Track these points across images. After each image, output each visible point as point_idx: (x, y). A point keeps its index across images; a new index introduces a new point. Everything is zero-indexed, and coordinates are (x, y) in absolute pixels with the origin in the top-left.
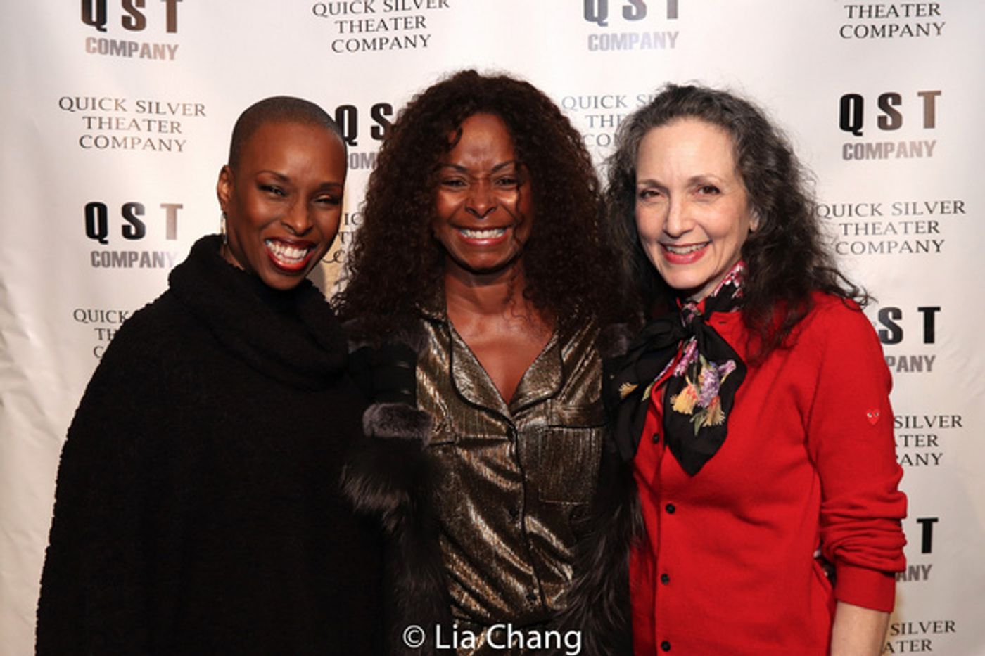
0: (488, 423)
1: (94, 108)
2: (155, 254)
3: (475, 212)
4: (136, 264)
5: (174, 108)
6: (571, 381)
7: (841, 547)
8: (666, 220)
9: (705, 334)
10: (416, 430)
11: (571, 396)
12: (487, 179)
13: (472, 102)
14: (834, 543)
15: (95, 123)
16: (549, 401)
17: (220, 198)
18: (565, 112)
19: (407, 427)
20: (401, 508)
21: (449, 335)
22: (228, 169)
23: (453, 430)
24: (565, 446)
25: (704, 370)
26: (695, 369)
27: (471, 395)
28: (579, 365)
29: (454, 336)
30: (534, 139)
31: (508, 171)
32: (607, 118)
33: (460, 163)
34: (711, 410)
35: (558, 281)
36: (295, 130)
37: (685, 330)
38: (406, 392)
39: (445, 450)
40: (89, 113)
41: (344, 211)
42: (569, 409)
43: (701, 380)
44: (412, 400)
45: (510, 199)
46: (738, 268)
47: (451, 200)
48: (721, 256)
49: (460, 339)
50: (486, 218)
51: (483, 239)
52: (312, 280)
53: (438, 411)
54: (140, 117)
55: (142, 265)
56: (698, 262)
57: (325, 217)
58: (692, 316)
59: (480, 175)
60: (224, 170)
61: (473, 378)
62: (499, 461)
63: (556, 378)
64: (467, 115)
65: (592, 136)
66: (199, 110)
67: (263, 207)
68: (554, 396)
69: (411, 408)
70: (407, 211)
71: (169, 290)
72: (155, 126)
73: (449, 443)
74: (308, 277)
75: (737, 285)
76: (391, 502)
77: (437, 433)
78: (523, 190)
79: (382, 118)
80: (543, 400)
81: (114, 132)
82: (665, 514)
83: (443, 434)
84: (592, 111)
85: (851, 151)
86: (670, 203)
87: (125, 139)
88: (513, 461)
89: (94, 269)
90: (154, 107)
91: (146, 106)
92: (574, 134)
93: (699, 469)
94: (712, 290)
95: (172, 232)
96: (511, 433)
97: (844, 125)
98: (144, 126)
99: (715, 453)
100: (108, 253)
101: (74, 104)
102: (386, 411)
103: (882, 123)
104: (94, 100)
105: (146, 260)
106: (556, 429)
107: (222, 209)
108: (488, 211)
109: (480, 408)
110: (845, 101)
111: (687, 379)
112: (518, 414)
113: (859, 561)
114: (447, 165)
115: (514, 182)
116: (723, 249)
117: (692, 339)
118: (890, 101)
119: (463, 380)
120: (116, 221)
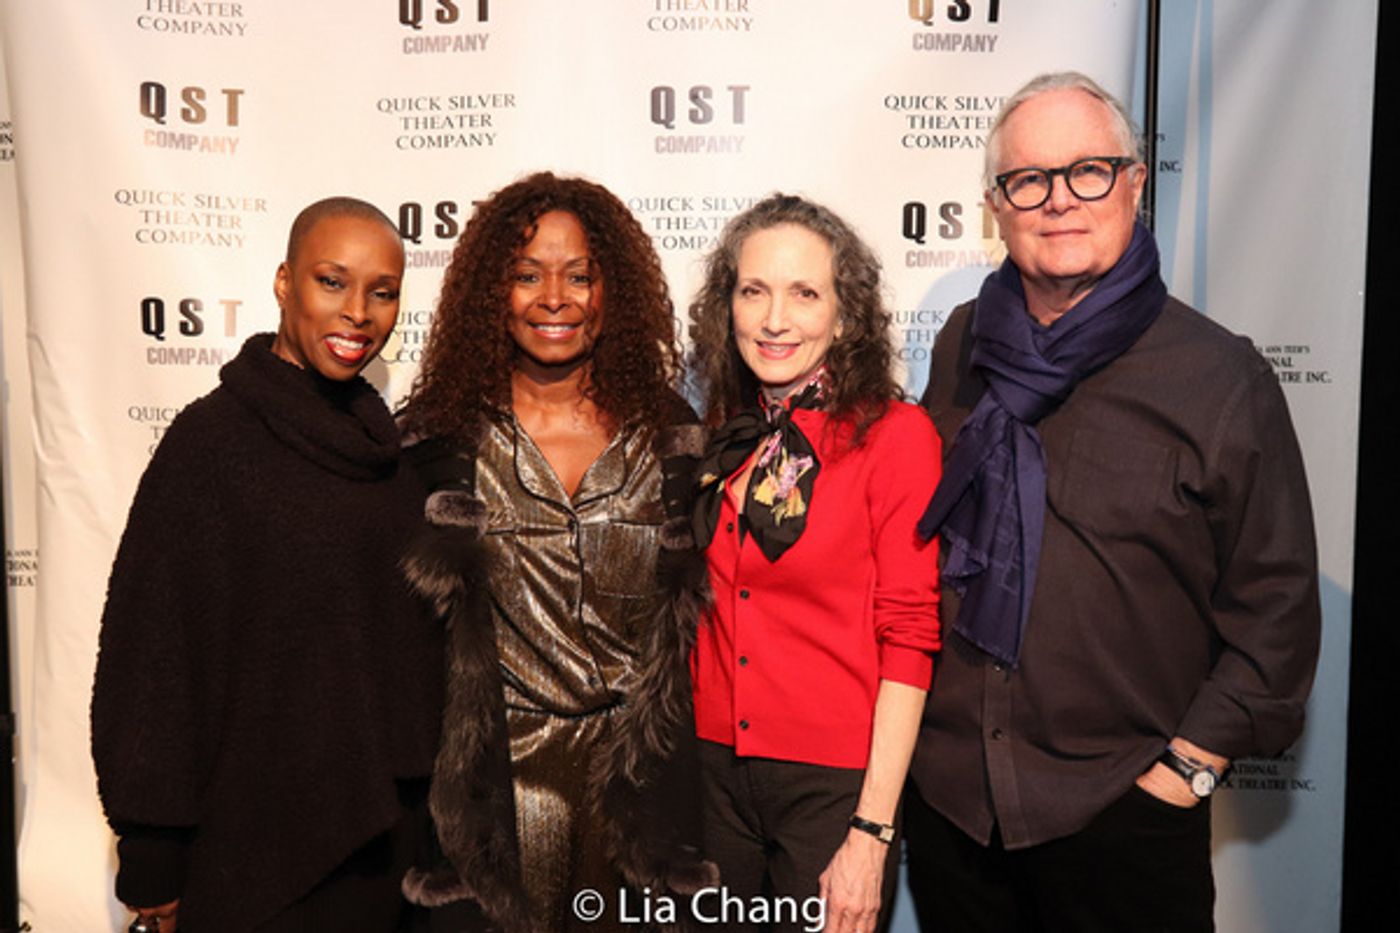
0: (549, 515)
1: (151, 202)
2: (213, 352)
3: (546, 307)
4: (194, 361)
5: (234, 202)
6: (633, 478)
7: (890, 629)
8: (767, 318)
9: (790, 429)
10: (473, 518)
11: (632, 494)
12: (561, 274)
13: (548, 200)
14: (884, 625)
15: (152, 217)
16: (611, 497)
17: (277, 295)
18: (636, 216)
19: (465, 514)
20: (453, 593)
21: (514, 428)
22: (286, 267)
23: (514, 519)
24: (625, 541)
25: (784, 463)
26: (776, 462)
27: (536, 489)
28: (639, 463)
29: (519, 430)
30: (608, 238)
31: (581, 269)
32: (673, 220)
33: (535, 256)
34: (791, 501)
35: (627, 377)
36: (352, 223)
37: (769, 425)
38: (465, 482)
39: (505, 539)
40: (147, 206)
41: (402, 309)
42: (629, 505)
43: (781, 471)
44: (471, 489)
45: (582, 296)
46: (821, 371)
47: (524, 296)
48: (811, 355)
49: (524, 432)
50: (559, 313)
51: (554, 333)
52: (366, 377)
53: (500, 501)
54: (198, 212)
55: (199, 363)
56: (789, 359)
57: (381, 312)
58: (778, 411)
59: (554, 269)
60: (281, 268)
61: (537, 471)
62: (559, 552)
63: (618, 476)
64: (543, 212)
65: (659, 238)
66: (261, 205)
67: (323, 301)
68: (616, 493)
69: (469, 497)
70: (485, 304)
71: (221, 386)
72: (214, 221)
73: (508, 531)
74: (362, 374)
75: (819, 386)
76: (444, 586)
77: (498, 522)
78: (597, 288)
79: (447, 217)
80: (606, 496)
81: (172, 227)
82: (738, 599)
83: (504, 523)
84: (658, 213)
85: (913, 259)
86: (771, 301)
87: (183, 233)
88: (574, 552)
89: (151, 366)
90: (213, 201)
91: (206, 200)
92: (646, 238)
93: (778, 557)
94: (798, 390)
95: (231, 329)
96: (572, 525)
97: (907, 233)
98: (203, 221)
99: (797, 540)
100: (165, 350)
101: (132, 197)
102: (446, 499)
103: (943, 231)
104: (151, 194)
105: (203, 357)
106: (618, 525)
107: (280, 305)
108: (562, 306)
109: (542, 499)
110: (908, 209)
111: (769, 472)
112: (581, 508)
113: (905, 642)
114: (523, 258)
115: (587, 280)
116: (813, 349)
117: (776, 433)
118: (951, 210)
119: (527, 472)
120: (173, 318)
